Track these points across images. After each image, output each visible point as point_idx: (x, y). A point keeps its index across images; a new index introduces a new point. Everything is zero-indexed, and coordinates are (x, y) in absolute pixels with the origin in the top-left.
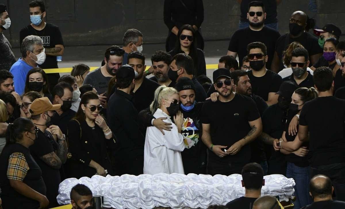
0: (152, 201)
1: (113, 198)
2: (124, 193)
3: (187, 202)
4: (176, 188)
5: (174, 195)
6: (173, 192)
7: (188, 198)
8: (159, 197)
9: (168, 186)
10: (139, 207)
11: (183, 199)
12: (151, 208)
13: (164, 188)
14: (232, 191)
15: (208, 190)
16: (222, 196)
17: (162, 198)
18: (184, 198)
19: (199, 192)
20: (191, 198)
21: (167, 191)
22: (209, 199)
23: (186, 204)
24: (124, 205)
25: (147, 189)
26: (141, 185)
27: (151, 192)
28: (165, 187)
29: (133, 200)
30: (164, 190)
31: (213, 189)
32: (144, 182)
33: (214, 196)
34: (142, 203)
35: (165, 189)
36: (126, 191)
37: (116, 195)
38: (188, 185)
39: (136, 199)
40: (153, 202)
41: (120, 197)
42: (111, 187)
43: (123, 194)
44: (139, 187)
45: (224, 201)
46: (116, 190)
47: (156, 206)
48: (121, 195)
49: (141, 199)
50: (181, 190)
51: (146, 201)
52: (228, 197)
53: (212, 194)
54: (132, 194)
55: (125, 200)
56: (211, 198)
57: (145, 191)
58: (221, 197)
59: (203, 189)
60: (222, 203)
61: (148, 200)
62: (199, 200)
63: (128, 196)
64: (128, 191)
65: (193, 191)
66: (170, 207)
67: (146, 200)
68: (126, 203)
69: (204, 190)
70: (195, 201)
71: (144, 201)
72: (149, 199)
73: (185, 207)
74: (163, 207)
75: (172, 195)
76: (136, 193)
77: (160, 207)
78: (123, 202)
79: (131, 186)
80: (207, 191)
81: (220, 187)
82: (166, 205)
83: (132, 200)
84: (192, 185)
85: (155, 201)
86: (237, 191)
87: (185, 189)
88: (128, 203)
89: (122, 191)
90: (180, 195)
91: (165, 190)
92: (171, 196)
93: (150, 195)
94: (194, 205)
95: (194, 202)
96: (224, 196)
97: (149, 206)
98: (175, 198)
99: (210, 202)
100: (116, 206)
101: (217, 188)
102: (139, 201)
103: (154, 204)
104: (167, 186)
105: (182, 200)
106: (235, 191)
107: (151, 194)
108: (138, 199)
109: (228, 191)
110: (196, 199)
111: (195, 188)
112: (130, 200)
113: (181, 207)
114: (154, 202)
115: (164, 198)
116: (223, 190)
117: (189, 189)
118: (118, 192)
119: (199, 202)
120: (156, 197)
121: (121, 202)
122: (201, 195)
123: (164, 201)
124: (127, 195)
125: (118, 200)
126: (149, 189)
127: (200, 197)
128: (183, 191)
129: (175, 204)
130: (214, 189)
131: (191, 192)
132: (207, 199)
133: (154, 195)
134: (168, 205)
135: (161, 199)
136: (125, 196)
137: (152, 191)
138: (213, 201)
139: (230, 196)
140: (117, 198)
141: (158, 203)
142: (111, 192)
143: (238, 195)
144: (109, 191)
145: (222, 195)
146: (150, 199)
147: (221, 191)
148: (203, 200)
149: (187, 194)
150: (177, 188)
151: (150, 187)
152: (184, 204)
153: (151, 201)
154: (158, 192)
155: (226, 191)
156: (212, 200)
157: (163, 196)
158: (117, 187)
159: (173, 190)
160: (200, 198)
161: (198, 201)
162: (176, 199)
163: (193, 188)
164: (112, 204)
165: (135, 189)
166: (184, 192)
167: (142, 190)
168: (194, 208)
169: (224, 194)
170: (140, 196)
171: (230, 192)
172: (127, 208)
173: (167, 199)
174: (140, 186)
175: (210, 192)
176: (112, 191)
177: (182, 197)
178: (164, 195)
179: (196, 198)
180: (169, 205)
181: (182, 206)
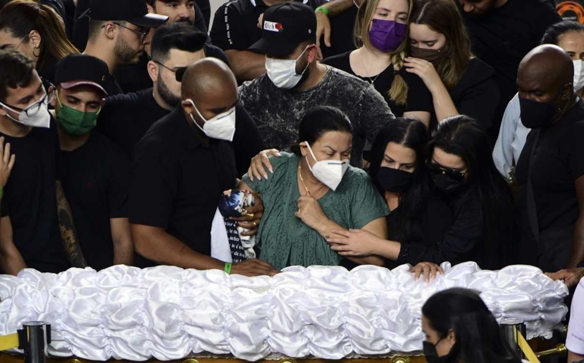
0: (182, 338)
1: (76, 329)
2: (107, 317)
3: (276, 340)
4: (245, 303)
5: (241, 320)
6: (239, 314)
7: (278, 330)
8: (201, 328)
9: (225, 297)
10: (146, 352)
11: (265, 332)
12: (179, 355)
13: (213, 301)
14: (399, 309)
15: (333, 308)
16: (371, 323)
17: (209, 328)
18: (269, 328)
19: (310, 313)
20: (288, 330)
21: (222, 311)
22: (337, 331)
23: (273, 345)
24: (107, 348)
25: (169, 305)
26: (154, 293)
27: (180, 312)
28: (217, 300)
29: (132, 335)
30: (215, 308)
31: (346, 304)
32: (160, 286)
33: (350, 324)
34: (155, 343)
35: (216, 304)
36: (113, 309)
37: (85, 321)
38: (280, 296)
39: (140, 331)
40: (185, 338)
41: (97, 326)
42: (72, 299)
43: (105, 318)
44: (149, 299)
45: (377, 337)
46: (85, 308)
47: (194, 352)
48: (99, 321)
49: (152, 331)
50: (260, 309)
51: (165, 338)
52: (386, 327)
53: (345, 319)
54: (130, 319)
55: (109, 333)
56: (341, 328)
57: (164, 310)
58: (368, 327)
59: (321, 304)
60: (370, 342)
61: (171, 335)
62: (310, 334)
63: (117, 324)
64: (119, 310)
65: (293, 310)
66: (231, 355)
67: (165, 335)
68: (113, 344)
69: (323, 309)
70: (298, 337)
71: (162, 338)
72: (175, 331)
73: (271, 354)
74: (212, 354)
75: (235, 321)
76: (140, 315)
77: (205, 353)
78: (103, 340)
79: (126, 297)
80: (332, 312)
81: (366, 299)
82: (220, 347)
83: (128, 333)
84: (291, 295)
85: (190, 336)
86: (412, 311)
87: (270, 306)
88: (119, 344)
89: (103, 310)
90: (259, 322)
91: (218, 306)
92: (234, 323)
93: (177, 322)
94: (296, 349)
95: (294, 341)
96: (376, 323)
97: (175, 350)
98: (244, 328)
99: (339, 341)
100: (86, 352)
101: (359, 302)
102: (147, 336)
103: (187, 346)
104: (222, 296)
105: (262, 334)
106: (405, 309)
107: (180, 319)
108: (146, 332)
109: (387, 311)
110: (300, 333)
111: (299, 301)
112: (123, 334)
113: (262, 353)
114: (187, 339)
115: (214, 330)
116: (374, 309)
117: (281, 304)
118: (92, 312)
119: (309, 339)
120: (192, 326)
121: (100, 340)
122: (315, 320)
123: (215, 337)
124: (116, 321)
125: (90, 334)
126: (174, 305)
127: (311, 326)
128: (265, 310)
129: (244, 345)
130: (349, 306)
131: (288, 312)
132: (331, 333)
133: (187, 321)
134: (225, 347)
135: (206, 331)
136: (110, 322)
137: (182, 310)
138: (346, 338)
139: (394, 324)
140: (90, 329)
141: (199, 342)
142: (73, 314)
143: (414, 321)
144: (68, 311)
145: (372, 320)
146: (178, 332)
147: (369, 311)
148: (319, 335)
149: (276, 319)
150: (250, 301)
151: (176, 299)
152: (269, 345)
153: (179, 337)
154: (197, 312)
155: (384, 310)
156: (344, 334)
157: (210, 323)
158: (88, 298)
159: (238, 308)
160: (311, 328)
161: (307, 337)
162: (248, 333)
163: (293, 303)
164: (76, 346)
165: (136, 303)
166: (269, 313)
167: (154, 307)
168: (294, 356)
169: (377, 320)
170: (150, 325)
171: (393, 314)
172: (114, 357)
173: (222, 332)
174: (149, 296)
175: (338, 312)
176: (75, 311)
177: (262, 326)
178: (214, 321)
179: (301, 329)
180: (229, 347)
181: (262, 349)
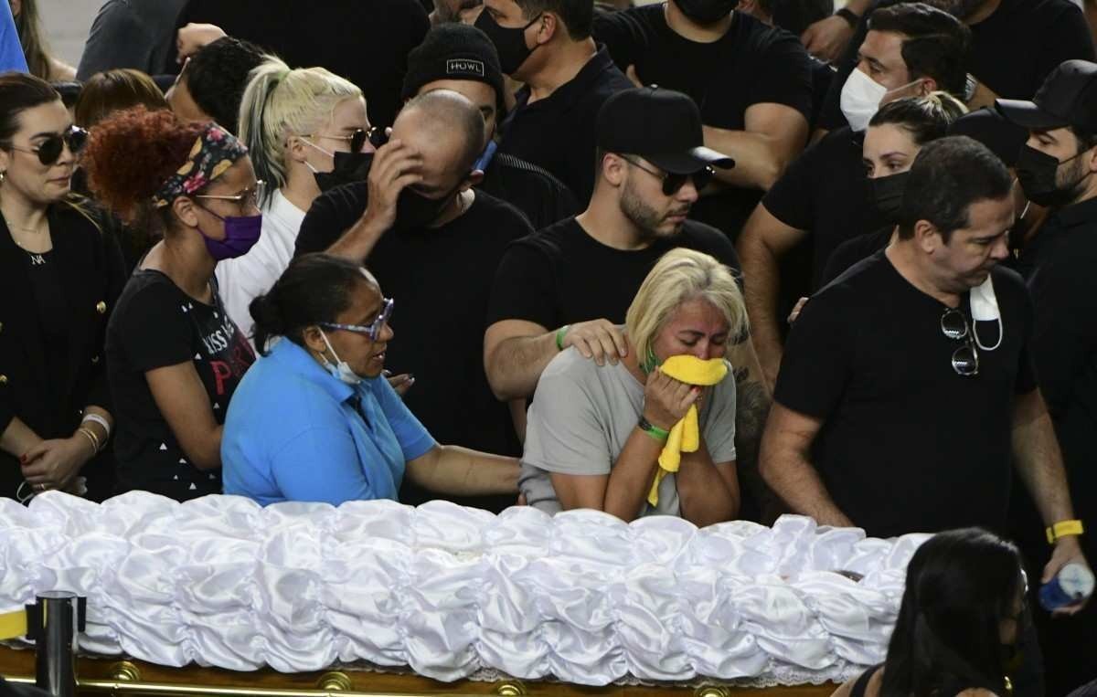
0: (321, 634)
1: (130, 606)
2: (188, 589)
3: (490, 645)
4: (440, 577)
5: (429, 607)
6: (425, 594)
7: (494, 629)
8: (357, 617)
9: (403, 564)
10: (256, 655)
11: (472, 630)
12: (314, 664)
13: (380, 570)
14: (714, 603)
15: (596, 592)
16: (664, 623)
17: (372, 619)
18: (479, 624)
19: (555, 600)
20: (514, 630)
21: (396, 588)
22: (601, 635)
23: (485, 655)
24: (184, 646)
25: (302, 574)
26: (274, 551)
27: (320, 587)
28: (387, 569)
29: (230, 623)
30: (384, 583)
31: (621, 588)
32: (286, 538)
33: (625, 624)
34: (272, 641)
35: (387, 576)
36: (199, 576)
37: (149, 593)
38: (501, 565)
39: (245, 617)
40: (325, 635)
41: (167, 604)
42: (124, 553)
43: (183, 590)
44: (264, 561)
45: (673, 649)
46: (148, 571)
47: (342, 659)
48: (171, 596)
49: (268, 618)
50: (465, 588)
51: (290, 632)
52: (690, 631)
53: (615, 614)
54: (227, 595)
55: (190, 618)
56: (608, 630)
57: (291, 582)
58: (658, 630)
59: (577, 584)
60: (660, 657)
61: (301, 627)
62: (552, 637)
63: (203, 603)
64: (209, 579)
65: (524, 592)
66: (408, 668)
67: (291, 627)
68: (195, 637)
69: (579, 594)
70: (531, 643)
71: (284, 631)
72: (309, 621)
73: (480, 670)
74: (375, 665)
75: (418, 607)
76: (246, 589)
77: (361, 662)
78: (179, 631)
79: (225, 554)
80: (594, 599)
81: (657, 580)
82: (389, 654)
83: (224, 621)
84: (522, 566)
85: (336, 631)
86: (737, 605)
87: (484, 583)
88: (206, 640)
89: (180, 577)
90: (461, 611)
91: (390, 580)
92: (416, 613)
93: (314, 604)
94: (525, 664)
95: (524, 648)
96: (673, 624)
97: (307, 654)
98: (435, 621)
99: (603, 654)
100: (146, 649)
101: (644, 584)
102: (258, 627)
103: (329, 649)
104: (397, 562)
105: (466, 633)
106: (726, 602)
107: (320, 600)
108: (256, 621)
109: (692, 604)
110: (535, 634)
111: (535, 578)
112: (214, 622)
113: (464, 667)
114: (330, 636)
115: (380, 622)
116: (670, 598)
117: (502, 581)
118: (160, 580)
119: (549, 646)
120: (341, 612)
121: (173, 629)
122: (563, 613)
123: (381, 636)
124: (204, 597)
125: (155, 618)
126: (310, 575)
127: (558, 624)
128: (475, 590)
129: (432, 652)
130: (625, 591)
131: (515, 596)
132: (590, 638)
133: (333, 603)
134: (398, 654)
135: (365, 624)
136: (193, 599)
137: (324, 582)
138: (617, 648)
139: (705, 628)
140: (154, 609)
141: (351, 643)
142: (124, 580)
143: (741, 623)
144: (115, 573)
145: (662, 618)
146: (314, 622)
147: (660, 602)
148: (569, 641)
149: (493, 609)
150: (448, 574)
151: (314, 562)
152: (477, 655)
153: (315, 631)
154: (350, 588)
155: (685, 601)
156: (613, 641)
157: (374, 610)
158: (154, 555)
159: (425, 584)
160: (553, 627)
161: (546, 643)
162: (441, 630)
163: (522, 580)
164: (127, 636)
165: (241, 568)
166: (480, 596)
167: (273, 575)
168: (522, 676)
169: (675, 619)
170: (264, 607)
171: (703, 609)
172: (198, 662)
173: (394, 627)
174: (266, 556)
175: (604, 601)
176: (129, 574)
177: (468, 620)
178: (381, 606)
179: (536, 629)
180: (405, 654)
181: (465, 662)
